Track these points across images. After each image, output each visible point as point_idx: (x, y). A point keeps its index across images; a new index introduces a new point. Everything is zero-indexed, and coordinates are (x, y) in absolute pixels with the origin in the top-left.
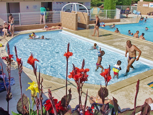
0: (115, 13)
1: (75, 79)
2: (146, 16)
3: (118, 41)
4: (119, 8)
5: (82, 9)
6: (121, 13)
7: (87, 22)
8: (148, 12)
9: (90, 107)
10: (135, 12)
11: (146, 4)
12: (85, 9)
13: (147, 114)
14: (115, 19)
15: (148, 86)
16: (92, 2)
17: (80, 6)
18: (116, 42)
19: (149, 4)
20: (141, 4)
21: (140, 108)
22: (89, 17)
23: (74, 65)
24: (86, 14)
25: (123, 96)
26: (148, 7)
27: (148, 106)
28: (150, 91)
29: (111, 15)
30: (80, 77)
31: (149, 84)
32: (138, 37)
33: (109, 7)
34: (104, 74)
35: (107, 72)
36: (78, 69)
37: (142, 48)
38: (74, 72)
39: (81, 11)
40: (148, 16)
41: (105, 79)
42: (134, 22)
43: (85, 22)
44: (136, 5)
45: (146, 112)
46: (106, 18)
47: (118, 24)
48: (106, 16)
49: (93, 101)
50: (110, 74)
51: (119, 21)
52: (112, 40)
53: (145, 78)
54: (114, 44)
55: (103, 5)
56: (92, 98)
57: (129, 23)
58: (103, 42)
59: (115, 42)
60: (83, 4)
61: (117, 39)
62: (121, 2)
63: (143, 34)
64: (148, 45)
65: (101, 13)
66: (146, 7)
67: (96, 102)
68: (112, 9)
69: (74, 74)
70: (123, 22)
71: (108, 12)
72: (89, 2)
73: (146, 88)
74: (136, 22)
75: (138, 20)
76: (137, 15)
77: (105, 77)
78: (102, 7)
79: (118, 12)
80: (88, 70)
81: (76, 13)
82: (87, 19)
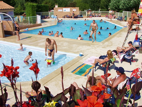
0: (36, 19)
1: (7, 76)
2: (62, 19)
3: (42, 42)
4: (39, 14)
5: (7, 18)
6: (41, 18)
7: (13, 29)
8: (63, 16)
9: (27, 101)
10: (52, 16)
11: (61, 9)
12: (9, 18)
13: (74, 93)
14: (37, 24)
15: (72, 73)
16: (15, 12)
17: (4, 15)
18: (41, 42)
19: (63, 9)
20: (57, 10)
21: (68, 90)
22: (14, 24)
23: (4, 64)
24: (11, 22)
25: (54, 85)
26: (62, 12)
27: (74, 87)
28: (74, 77)
29: (33, 21)
30: (11, 74)
31: (73, 72)
32: (58, 36)
33: (31, 15)
34: (33, 68)
35: (35, 65)
36: (8, 67)
37: (63, 44)
38: (5, 70)
39: (5, 20)
40: (63, 19)
41: (34, 72)
42: (53, 25)
43: (11, 29)
44: (52, 11)
45: (73, 91)
46: (29, 24)
47: (40, 28)
48: (29, 22)
49: (29, 95)
50: (37, 67)
51: (40, 25)
52: (37, 42)
53: (68, 67)
54: (39, 45)
55: (25, 13)
56: (28, 93)
57: (49, 26)
58: (29, 44)
59: (39, 43)
60: (7, 13)
61: (41, 40)
62: (40, 9)
63: (62, 33)
64: (67, 41)
65: (24, 20)
66: (61, 12)
67: (32, 95)
68: (33, 15)
69: (6, 72)
70: (44, 25)
71: (30, 18)
72: (12, 12)
73: (70, 75)
74: (54, 25)
75: (56, 23)
76: (55, 19)
77: (33, 70)
78: (25, 15)
79: (39, 17)
80: (18, 68)
81: (1, 22)
82: (12, 27)
